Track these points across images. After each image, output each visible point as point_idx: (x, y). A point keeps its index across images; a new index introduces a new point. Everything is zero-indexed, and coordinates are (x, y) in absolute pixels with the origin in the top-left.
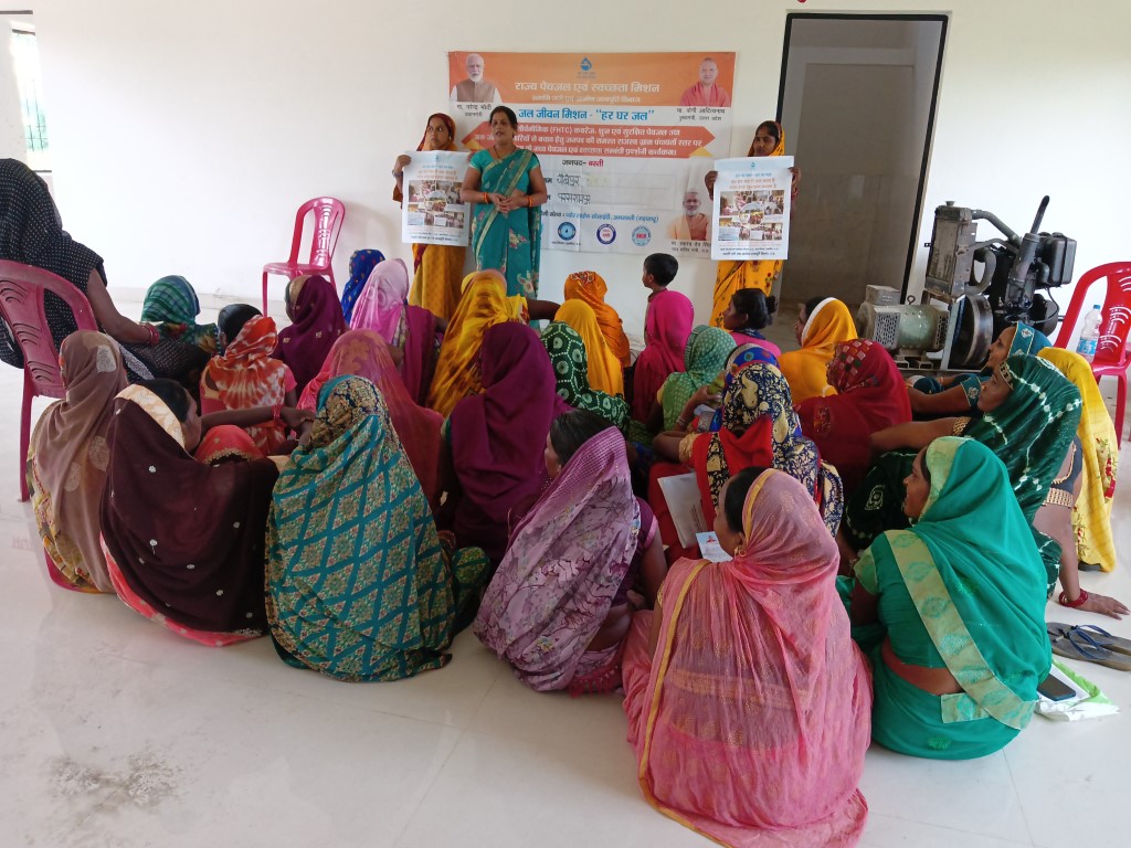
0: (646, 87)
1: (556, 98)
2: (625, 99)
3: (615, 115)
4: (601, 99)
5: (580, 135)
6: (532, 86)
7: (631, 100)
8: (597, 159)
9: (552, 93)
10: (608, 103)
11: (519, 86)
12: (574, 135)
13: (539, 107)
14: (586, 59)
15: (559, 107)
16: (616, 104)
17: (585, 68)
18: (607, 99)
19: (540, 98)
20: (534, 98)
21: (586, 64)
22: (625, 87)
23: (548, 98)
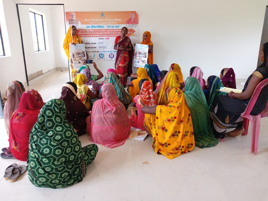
0: (118, 20)
1: (95, 23)
2: (113, 23)
3: (111, 27)
4: (107, 23)
5: (102, 32)
6: (89, 20)
7: (115, 23)
8: (107, 37)
9: (94, 22)
10: (109, 24)
11: (85, 20)
12: (101, 32)
13: (91, 25)
14: (102, 13)
15: (97, 25)
16: (111, 24)
17: (102, 15)
18: (108, 23)
19: (91, 23)
20: (90, 23)
21: (102, 14)
22: (113, 20)
23: (93, 23)
